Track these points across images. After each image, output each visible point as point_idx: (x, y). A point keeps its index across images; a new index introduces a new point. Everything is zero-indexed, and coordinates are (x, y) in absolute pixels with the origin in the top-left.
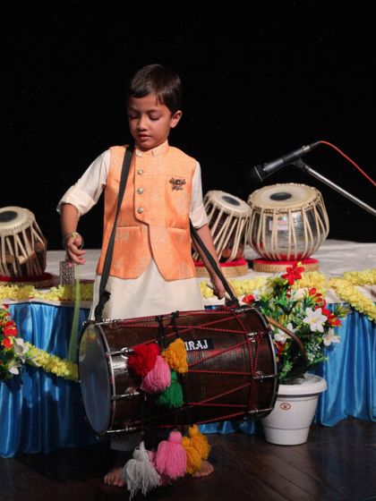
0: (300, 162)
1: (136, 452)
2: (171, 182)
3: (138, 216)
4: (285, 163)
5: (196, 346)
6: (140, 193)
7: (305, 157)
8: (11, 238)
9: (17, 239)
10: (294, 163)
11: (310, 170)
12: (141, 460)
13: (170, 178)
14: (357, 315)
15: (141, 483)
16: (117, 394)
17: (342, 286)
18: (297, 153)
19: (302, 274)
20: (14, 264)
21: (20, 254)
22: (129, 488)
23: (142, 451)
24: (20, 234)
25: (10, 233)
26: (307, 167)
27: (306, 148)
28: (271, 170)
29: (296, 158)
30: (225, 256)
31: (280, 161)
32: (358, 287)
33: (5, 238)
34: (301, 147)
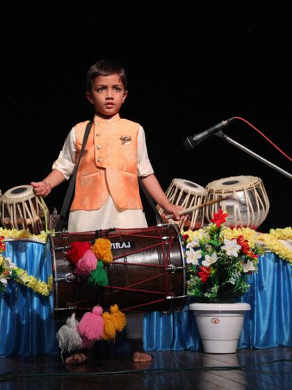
0: (221, 132)
1: (69, 320)
2: (121, 139)
3: (98, 164)
4: (209, 134)
5: (121, 246)
6: (99, 149)
7: (224, 129)
8: (21, 204)
9: (25, 205)
10: (216, 134)
11: (228, 138)
12: (70, 326)
13: (120, 136)
14: (281, 261)
15: (67, 343)
16: (58, 277)
17: (268, 239)
18: (218, 126)
19: (226, 218)
20: (23, 225)
21: (28, 217)
22: (60, 346)
23: (72, 320)
24: (27, 202)
25: (20, 201)
26: (225, 136)
27: (225, 123)
28: (200, 140)
29: (217, 130)
30: (186, 226)
31: (206, 133)
32: (282, 241)
33: (16, 204)
34: (220, 122)
